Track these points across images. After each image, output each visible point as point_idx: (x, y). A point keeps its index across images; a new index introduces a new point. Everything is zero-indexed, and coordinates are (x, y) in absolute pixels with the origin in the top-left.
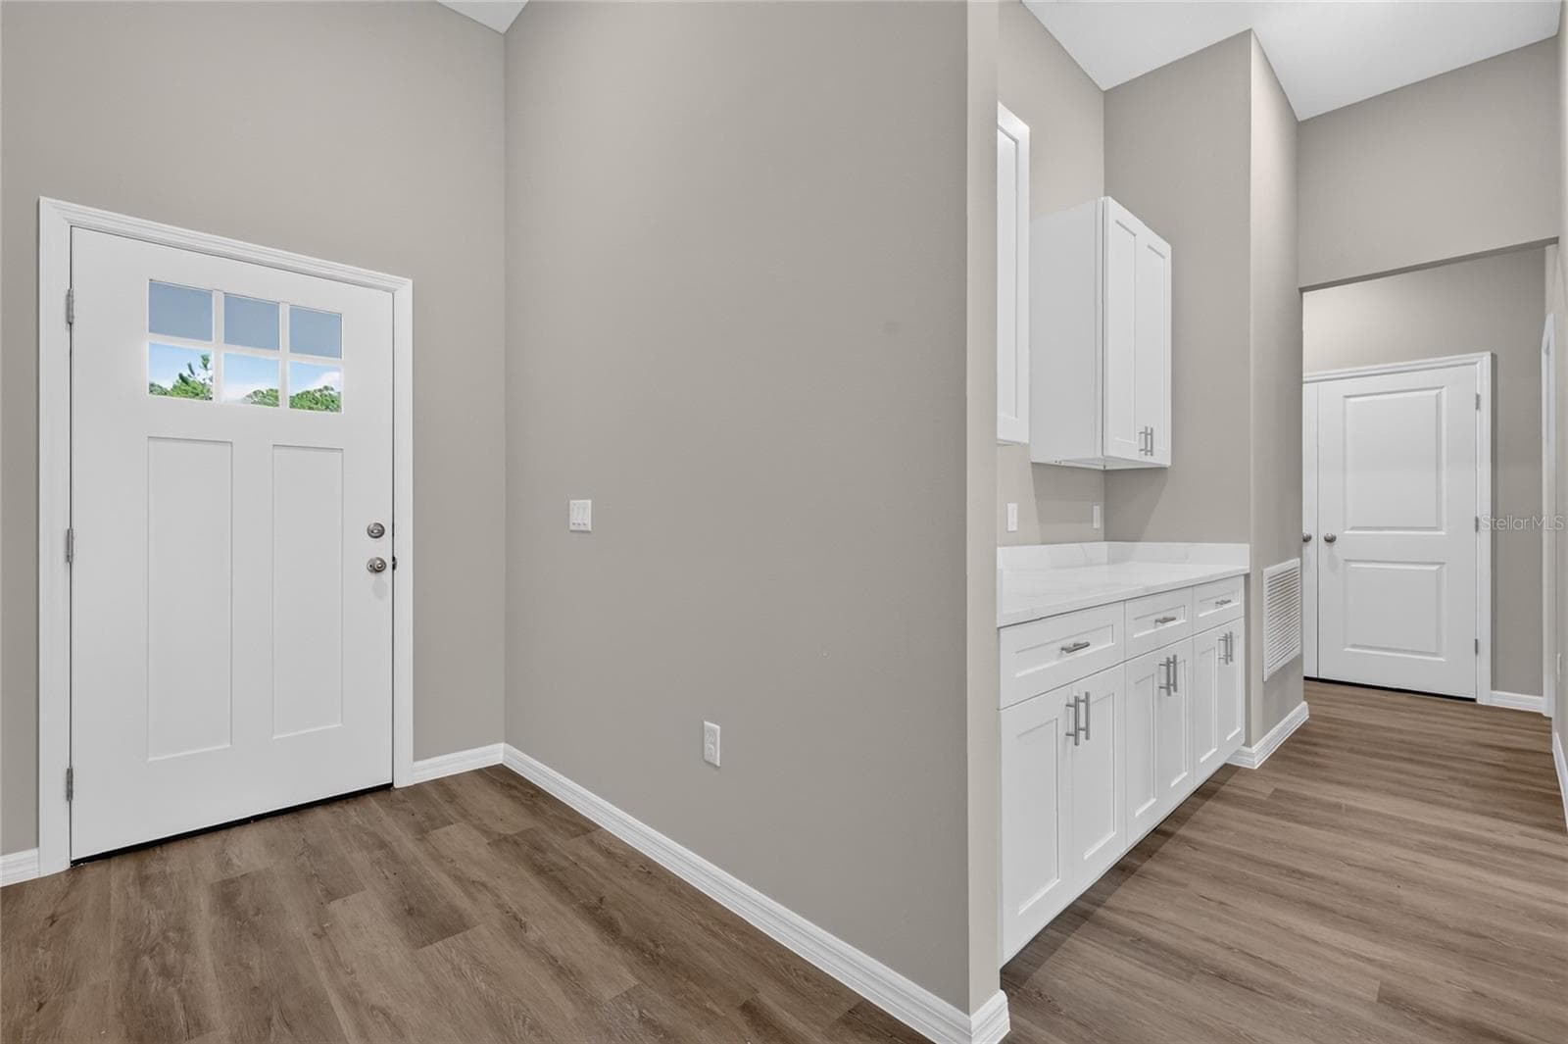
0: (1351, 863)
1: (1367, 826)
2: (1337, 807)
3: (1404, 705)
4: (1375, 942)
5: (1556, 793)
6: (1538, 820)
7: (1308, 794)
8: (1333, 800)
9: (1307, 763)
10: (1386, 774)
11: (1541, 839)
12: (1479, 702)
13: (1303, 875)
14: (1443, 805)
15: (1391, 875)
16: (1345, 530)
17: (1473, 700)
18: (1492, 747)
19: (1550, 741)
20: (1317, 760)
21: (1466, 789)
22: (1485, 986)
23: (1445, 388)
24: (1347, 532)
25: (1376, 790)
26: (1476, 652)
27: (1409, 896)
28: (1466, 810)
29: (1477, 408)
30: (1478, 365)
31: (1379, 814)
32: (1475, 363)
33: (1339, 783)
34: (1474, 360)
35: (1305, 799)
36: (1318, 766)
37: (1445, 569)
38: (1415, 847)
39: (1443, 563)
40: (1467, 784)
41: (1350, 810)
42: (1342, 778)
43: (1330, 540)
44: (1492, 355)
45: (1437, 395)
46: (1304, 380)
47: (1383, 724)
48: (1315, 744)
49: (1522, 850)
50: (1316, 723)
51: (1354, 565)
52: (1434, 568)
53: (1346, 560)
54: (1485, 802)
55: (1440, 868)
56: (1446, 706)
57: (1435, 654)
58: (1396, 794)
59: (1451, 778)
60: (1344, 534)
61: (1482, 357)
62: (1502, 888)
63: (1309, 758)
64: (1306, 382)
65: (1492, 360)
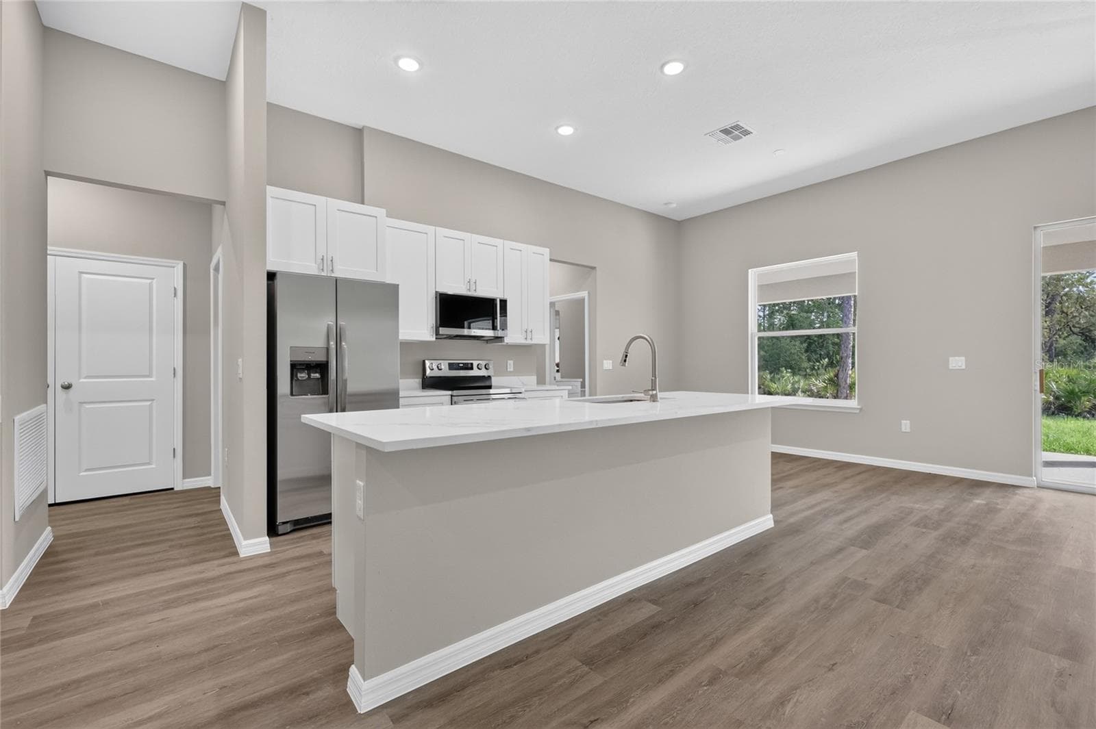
0: (118, 647)
1: (123, 609)
2: (95, 606)
3: (128, 505)
4: (151, 700)
5: (228, 532)
6: (223, 553)
7: (67, 606)
8: (91, 601)
9: (60, 581)
10: (125, 562)
11: (230, 563)
12: (175, 489)
13: (78, 683)
14: (169, 568)
15: (148, 639)
16: (80, 378)
17: (172, 489)
18: (190, 516)
19: (219, 502)
20: (69, 574)
21: (181, 550)
22: (225, 679)
23: (155, 280)
24: (82, 380)
25: (123, 578)
26: (174, 457)
27: (166, 647)
28: (184, 565)
29: (175, 296)
30: (175, 268)
31: (129, 596)
32: (174, 267)
33: (93, 585)
34: (173, 265)
35: (66, 612)
36: (67, 579)
37: (155, 403)
38: (161, 608)
39: (153, 400)
40: (182, 546)
41: (106, 604)
42: (93, 580)
43: (67, 387)
44: (184, 264)
45: (150, 283)
46: (48, 252)
47: (116, 524)
48: (64, 561)
49: (221, 576)
50: (59, 542)
51: (88, 406)
52: (148, 403)
53: (80, 403)
54: (194, 555)
55: (182, 614)
56: (157, 498)
57: (149, 464)
58: (138, 575)
59: (170, 547)
60: (79, 382)
61: (178, 264)
62: (217, 607)
63: (61, 575)
64: (50, 255)
65: (184, 267)
